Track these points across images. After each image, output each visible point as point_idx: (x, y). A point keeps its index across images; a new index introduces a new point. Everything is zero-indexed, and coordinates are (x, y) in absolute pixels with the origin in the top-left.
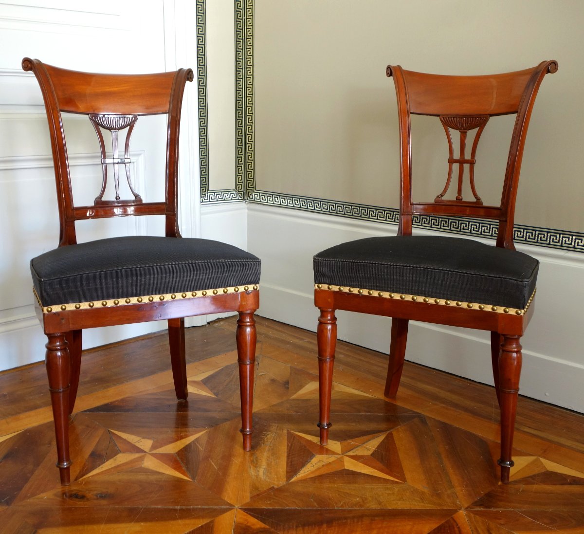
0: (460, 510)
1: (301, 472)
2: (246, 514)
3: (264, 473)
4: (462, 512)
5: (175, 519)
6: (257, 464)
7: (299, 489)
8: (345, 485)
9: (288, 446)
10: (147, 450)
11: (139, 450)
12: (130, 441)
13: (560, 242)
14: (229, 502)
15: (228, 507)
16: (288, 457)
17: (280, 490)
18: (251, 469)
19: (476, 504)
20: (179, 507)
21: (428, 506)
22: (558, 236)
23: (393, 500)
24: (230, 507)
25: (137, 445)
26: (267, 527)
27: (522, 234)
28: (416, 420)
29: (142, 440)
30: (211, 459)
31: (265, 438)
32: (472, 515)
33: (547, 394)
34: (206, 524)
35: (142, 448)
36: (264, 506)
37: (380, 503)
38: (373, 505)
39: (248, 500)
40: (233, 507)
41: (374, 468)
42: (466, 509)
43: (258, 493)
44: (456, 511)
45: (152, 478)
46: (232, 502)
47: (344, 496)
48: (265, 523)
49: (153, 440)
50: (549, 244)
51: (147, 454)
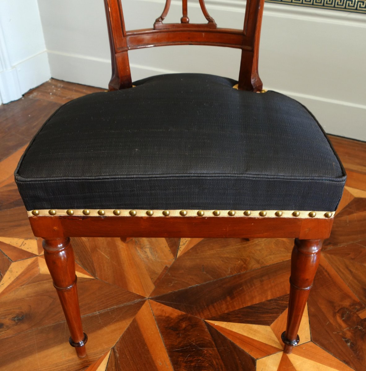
1: (181, 244)
2: (159, 304)
3: (151, 253)
5: (100, 327)
6: (140, 244)
7: (188, 263)
8: (222, 249)
10: (37, 254)
11: (31, 255)
12: (15, 245)
14: (138, 294)
15: (140, 300)
17: (172, 269)
18: (139, 251)
20: (97, 313)
23: (266, 256)
24: (142, 300)
25: (24, 248)
26: (184, 313)
29: (26, 241)
30: (99, 249)
32: (328, 255)
34: (131, 325)
35: (30, 251)
36: (170, 290)
37: (258, 262)
38: (255, 265)
39: (153, 287)
40: (144, 299)
43: (157, 277)
46: (140, 293)
47: (227, 261)
48: (180, 310)
49: (36, 239)
50: (334, 7)
51: (38, 257)
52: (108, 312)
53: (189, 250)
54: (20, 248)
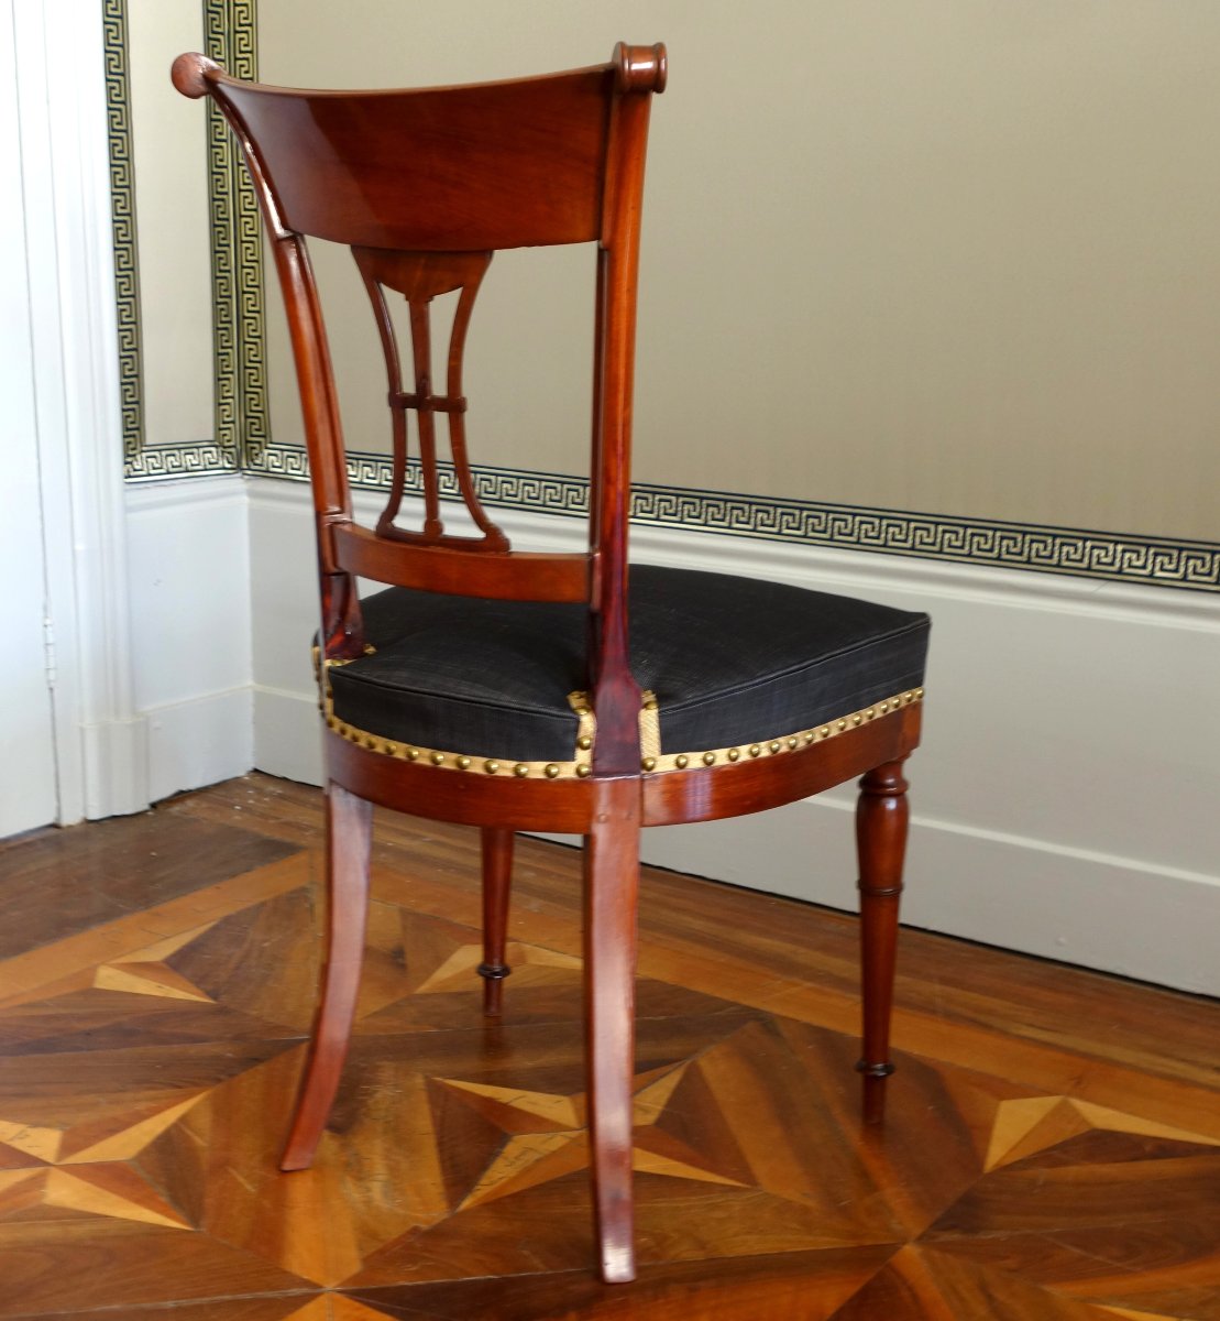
0: (904, 1243)
1: (481, 1182)
2: (357, 1304)
3: (384, 1193)
4: (911, 1251)
6: (361, 1171)
7: (487, 1226)
9: (434, 1116)
10: (50, 1157)
11: (30, 1161)
13: (1086, 560)
14: (305, 1277)
15: (304, 1290)
16: (440, 1144)
17: (436, 1234)
18: (349, 1186)
19: (940, 1225)
20: (170, 1304)
21: (825, 1242)
22: (1080, 544)
23: (736, 1235)
24: (312, 1291)
25: (20, 1145)
27: (990, 542)
28: (750, 1026)
29: (31, 1131)
30: (234, 1168)
31: (370, 1102)
32: (936, 1254)
33: (1062, 940)
35: (33, 1152)
36: (402, 1279)
37: (702, 1246)
38: (687, 1252)
39: (355, 1268)
40: (319, 1291)
41: (669, 1155)
42: (920, 1239)
43: (380, 1245)
44: (895, 1248)
45: (80, 1231)
46: (314, 1277)
49: (62, 1129)
50: (1058, 565)
51: (52, 1169)
52: (200, 1307)
53: (500, 1199)
54: (9, 1143)
